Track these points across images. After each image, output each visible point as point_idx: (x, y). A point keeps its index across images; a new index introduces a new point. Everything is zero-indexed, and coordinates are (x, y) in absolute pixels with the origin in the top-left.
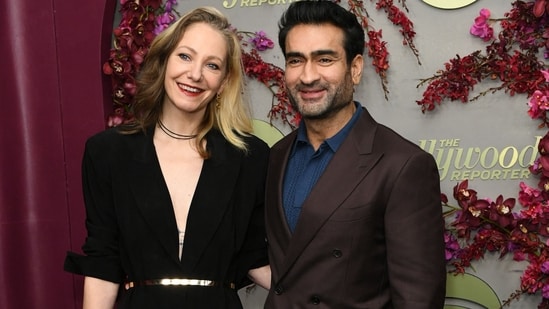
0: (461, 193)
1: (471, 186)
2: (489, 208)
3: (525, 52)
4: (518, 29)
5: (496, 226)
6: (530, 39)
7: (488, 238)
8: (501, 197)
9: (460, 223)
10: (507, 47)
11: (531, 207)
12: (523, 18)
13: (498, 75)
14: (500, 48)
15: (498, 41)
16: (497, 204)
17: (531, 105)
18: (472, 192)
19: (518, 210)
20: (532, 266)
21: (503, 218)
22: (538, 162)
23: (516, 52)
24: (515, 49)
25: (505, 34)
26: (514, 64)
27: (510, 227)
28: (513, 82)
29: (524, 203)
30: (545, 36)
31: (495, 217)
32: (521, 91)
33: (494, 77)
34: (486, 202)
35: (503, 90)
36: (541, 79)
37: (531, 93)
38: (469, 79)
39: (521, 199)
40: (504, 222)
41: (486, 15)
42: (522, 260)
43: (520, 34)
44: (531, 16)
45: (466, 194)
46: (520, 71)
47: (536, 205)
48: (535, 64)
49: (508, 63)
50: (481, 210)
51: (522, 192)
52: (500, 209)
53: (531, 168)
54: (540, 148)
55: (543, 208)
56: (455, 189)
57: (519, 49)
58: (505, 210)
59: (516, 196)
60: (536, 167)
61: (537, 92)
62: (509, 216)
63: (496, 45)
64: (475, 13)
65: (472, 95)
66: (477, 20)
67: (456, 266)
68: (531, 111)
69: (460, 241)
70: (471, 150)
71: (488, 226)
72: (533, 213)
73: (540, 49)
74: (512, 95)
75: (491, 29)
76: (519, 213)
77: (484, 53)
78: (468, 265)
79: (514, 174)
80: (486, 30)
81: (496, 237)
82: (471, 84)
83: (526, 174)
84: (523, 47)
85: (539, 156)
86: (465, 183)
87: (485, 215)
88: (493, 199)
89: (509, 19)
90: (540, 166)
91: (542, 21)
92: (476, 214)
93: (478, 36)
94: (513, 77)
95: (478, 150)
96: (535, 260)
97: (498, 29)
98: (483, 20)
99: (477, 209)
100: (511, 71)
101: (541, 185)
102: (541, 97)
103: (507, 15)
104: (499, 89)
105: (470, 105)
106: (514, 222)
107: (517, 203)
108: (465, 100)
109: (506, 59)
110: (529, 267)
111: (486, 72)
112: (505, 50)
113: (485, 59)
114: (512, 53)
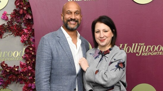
0: (3, 65)
1: (5, 63)
2: (12, 69)
3: (18, 24)
4: (16, 17)
5: (14, 74)
6: (19, 20)
7: (12, 78)
8: (15, 66)
9: (4, 74)
10: (13, 22)
11: (24, 68)
12: (17, 14)
13: (11, 31)
14: (11, 23)
15: (10, 21)
16: (14, 68)
17: (21, 39)
18: (6, 64)
19: (20, 69)
20: (25, 85)
21: (16, 72)
22: (25, 55)
23: (16, 24)
24: (15, 23)
25: (12, 19)
26: (15, 27)
27: (18, 74)
28: (15, 33)
29: (22, 67)
30: (23, 19)
31: (14, 72)
32: (18, 35)
33: (10, 31)
34: (10, 67)
35: (13, 35)
36: (23, 32)
37: (21, 35)
38: (2, 32)
39: (20, 66)
40: (17, 73)
41: (6, 13)
42: (23, 83)
43: (16, 19)
44: (19, 13)
45: (4, 65)
46: (17, 29)
47: (25, 68)
48: (21, 28)
49: (14, 27)
50: (10, 70)
51: (21, 64)
52: (15, 69)
53: (23, 57)
54: (25, 51)
55: (27, 68)
56: (1, 64)
57: (16, 23)
58: (16, 69)
59: (19, 65)
60: (24, 57)
61: (23, 35)
62: (18, 71)
63: (9, 22)
64: (2, 12)
65: (3, 36)
66: (3, 14)
67: (3, 86)
68: (21, 41)
69: (4, 79)
70: (4, 52)
71: (12, 74)
72: (24, 70)
73: (22, 23)
74: (15, 36)
75: (7, 17)
76: (20, 70)
77: (6, 24)
78: (7, 86)
79: (18, 59)
80: (6, 17)
81: (14, 77)
82: (3, 33)
83: (21, 59)
84: (17, 22)
85: (25, 54)
86: (4, 62)
87: (11, 71)
88: (12, 66)
89: (13, 14)
90: (25, 57)
91: (22, 15)
92: (8, 71)
93: (4, 19)
94: (15, 31)
95: (6, 52)
96: (26, 83)
97: (9, 17)
98: (5, 14)
99: (8, 70)
100: (14, 29)
101: (26, 62)
102: (24, 37)
103: (12, 13)
104: (12, 34)
105: (3, 39)
106: (19, 73)
107: (20, 67)
108: (2, 38)
109: (13, 26)
110: (25, 86)
111: (7, 30)
112: (12, 23)
113: (6, 26)
114: (14, 24)
